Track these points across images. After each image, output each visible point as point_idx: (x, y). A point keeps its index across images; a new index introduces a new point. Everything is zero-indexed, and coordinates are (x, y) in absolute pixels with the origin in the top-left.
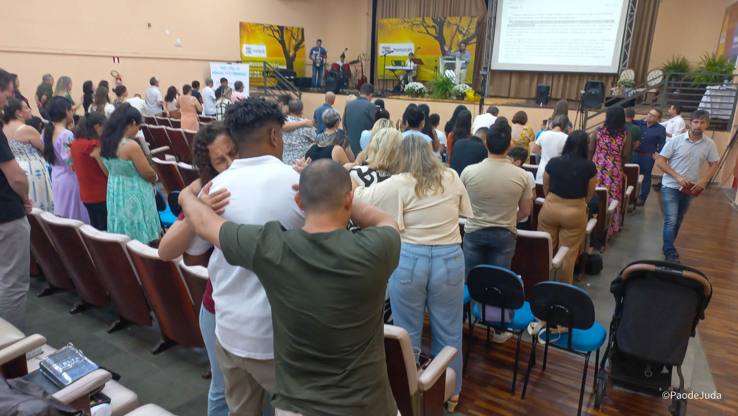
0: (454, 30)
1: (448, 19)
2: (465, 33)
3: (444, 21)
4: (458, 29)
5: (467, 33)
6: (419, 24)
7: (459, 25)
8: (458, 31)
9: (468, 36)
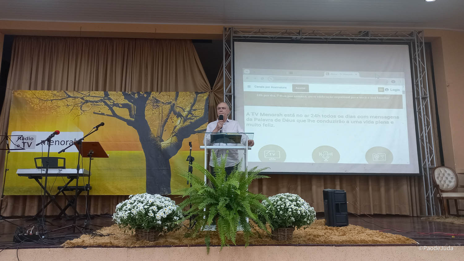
0: (166, 112)
1: (154, 94)
2: (187, 116)
3: (147, 99)
4: (172, 109)
5: (188, 117)
6: (97, 102)
7: (174, 104)
8: (172, 112)
9: (193, 121)
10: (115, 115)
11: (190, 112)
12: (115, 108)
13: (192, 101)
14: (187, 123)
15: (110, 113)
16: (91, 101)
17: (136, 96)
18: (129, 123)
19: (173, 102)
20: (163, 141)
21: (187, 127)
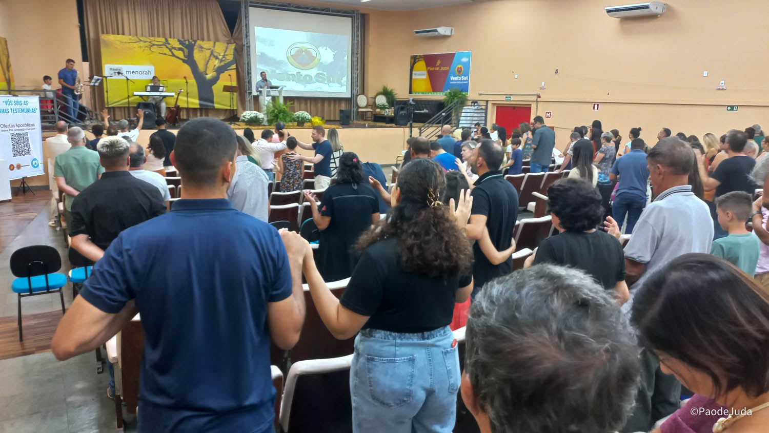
0: (208, 55)
1: (199, 42)
2: (222, 59)
3: (194, 45)
4: (212, 53)
5: (224, 59)
6: (160, 45)
7: (213, 50)
8: (212, 56)
9: (226, 62)
10: (174, 55)
11: (224, 56)
12: (173, 50)
13: (225, 48)
14: (223, 64)
15: (171, 54)
16: (156, 45)
17: (187, 43)
18: (184, 61)
19: (213, 49)
20: (207, 74)
21: (222, 66)
